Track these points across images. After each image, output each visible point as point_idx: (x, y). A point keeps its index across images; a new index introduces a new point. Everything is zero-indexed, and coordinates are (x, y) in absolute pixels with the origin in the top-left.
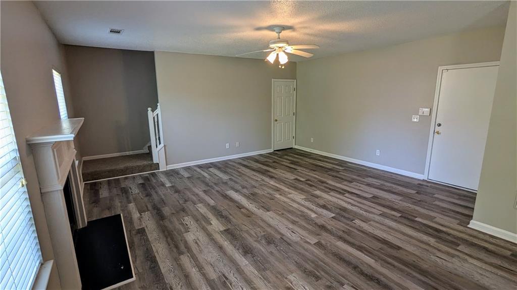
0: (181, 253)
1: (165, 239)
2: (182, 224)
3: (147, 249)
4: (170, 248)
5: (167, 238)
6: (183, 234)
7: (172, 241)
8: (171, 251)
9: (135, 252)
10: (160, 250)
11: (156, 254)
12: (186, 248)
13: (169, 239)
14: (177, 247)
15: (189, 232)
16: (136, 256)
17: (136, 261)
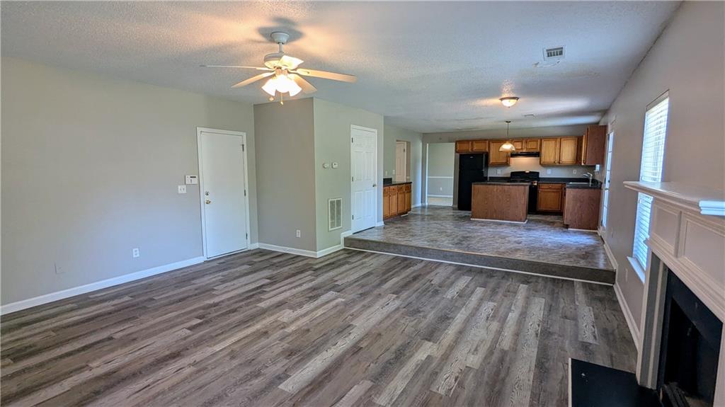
0: (504, 353)
1: (507, 379)
2: (461, 385)
3: (541, 382)
4: (510, 364)
5: (503, 380)
6: (477, 370)
7: (500, 370)
8: (512, 361)
9: (561, 388)
10: (525, 370)
11: (533, 368)
12: (493, 353)
13: (502, 375)
14: (502, 361)
15: (467, 367)
16: (561, 383)
17: (563, 377)
